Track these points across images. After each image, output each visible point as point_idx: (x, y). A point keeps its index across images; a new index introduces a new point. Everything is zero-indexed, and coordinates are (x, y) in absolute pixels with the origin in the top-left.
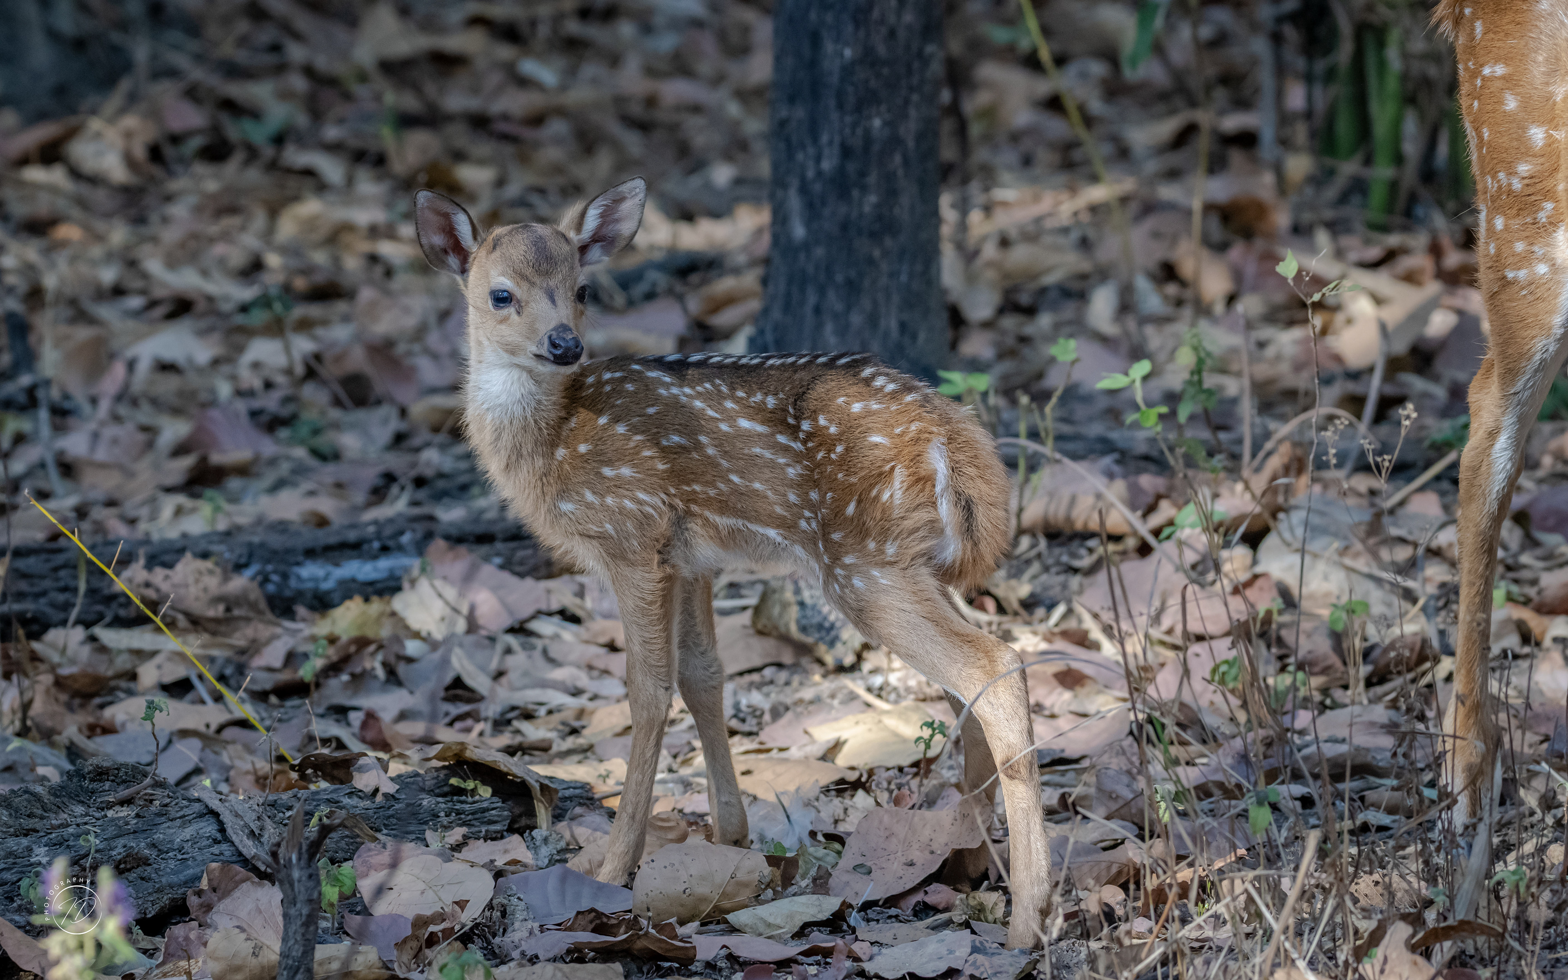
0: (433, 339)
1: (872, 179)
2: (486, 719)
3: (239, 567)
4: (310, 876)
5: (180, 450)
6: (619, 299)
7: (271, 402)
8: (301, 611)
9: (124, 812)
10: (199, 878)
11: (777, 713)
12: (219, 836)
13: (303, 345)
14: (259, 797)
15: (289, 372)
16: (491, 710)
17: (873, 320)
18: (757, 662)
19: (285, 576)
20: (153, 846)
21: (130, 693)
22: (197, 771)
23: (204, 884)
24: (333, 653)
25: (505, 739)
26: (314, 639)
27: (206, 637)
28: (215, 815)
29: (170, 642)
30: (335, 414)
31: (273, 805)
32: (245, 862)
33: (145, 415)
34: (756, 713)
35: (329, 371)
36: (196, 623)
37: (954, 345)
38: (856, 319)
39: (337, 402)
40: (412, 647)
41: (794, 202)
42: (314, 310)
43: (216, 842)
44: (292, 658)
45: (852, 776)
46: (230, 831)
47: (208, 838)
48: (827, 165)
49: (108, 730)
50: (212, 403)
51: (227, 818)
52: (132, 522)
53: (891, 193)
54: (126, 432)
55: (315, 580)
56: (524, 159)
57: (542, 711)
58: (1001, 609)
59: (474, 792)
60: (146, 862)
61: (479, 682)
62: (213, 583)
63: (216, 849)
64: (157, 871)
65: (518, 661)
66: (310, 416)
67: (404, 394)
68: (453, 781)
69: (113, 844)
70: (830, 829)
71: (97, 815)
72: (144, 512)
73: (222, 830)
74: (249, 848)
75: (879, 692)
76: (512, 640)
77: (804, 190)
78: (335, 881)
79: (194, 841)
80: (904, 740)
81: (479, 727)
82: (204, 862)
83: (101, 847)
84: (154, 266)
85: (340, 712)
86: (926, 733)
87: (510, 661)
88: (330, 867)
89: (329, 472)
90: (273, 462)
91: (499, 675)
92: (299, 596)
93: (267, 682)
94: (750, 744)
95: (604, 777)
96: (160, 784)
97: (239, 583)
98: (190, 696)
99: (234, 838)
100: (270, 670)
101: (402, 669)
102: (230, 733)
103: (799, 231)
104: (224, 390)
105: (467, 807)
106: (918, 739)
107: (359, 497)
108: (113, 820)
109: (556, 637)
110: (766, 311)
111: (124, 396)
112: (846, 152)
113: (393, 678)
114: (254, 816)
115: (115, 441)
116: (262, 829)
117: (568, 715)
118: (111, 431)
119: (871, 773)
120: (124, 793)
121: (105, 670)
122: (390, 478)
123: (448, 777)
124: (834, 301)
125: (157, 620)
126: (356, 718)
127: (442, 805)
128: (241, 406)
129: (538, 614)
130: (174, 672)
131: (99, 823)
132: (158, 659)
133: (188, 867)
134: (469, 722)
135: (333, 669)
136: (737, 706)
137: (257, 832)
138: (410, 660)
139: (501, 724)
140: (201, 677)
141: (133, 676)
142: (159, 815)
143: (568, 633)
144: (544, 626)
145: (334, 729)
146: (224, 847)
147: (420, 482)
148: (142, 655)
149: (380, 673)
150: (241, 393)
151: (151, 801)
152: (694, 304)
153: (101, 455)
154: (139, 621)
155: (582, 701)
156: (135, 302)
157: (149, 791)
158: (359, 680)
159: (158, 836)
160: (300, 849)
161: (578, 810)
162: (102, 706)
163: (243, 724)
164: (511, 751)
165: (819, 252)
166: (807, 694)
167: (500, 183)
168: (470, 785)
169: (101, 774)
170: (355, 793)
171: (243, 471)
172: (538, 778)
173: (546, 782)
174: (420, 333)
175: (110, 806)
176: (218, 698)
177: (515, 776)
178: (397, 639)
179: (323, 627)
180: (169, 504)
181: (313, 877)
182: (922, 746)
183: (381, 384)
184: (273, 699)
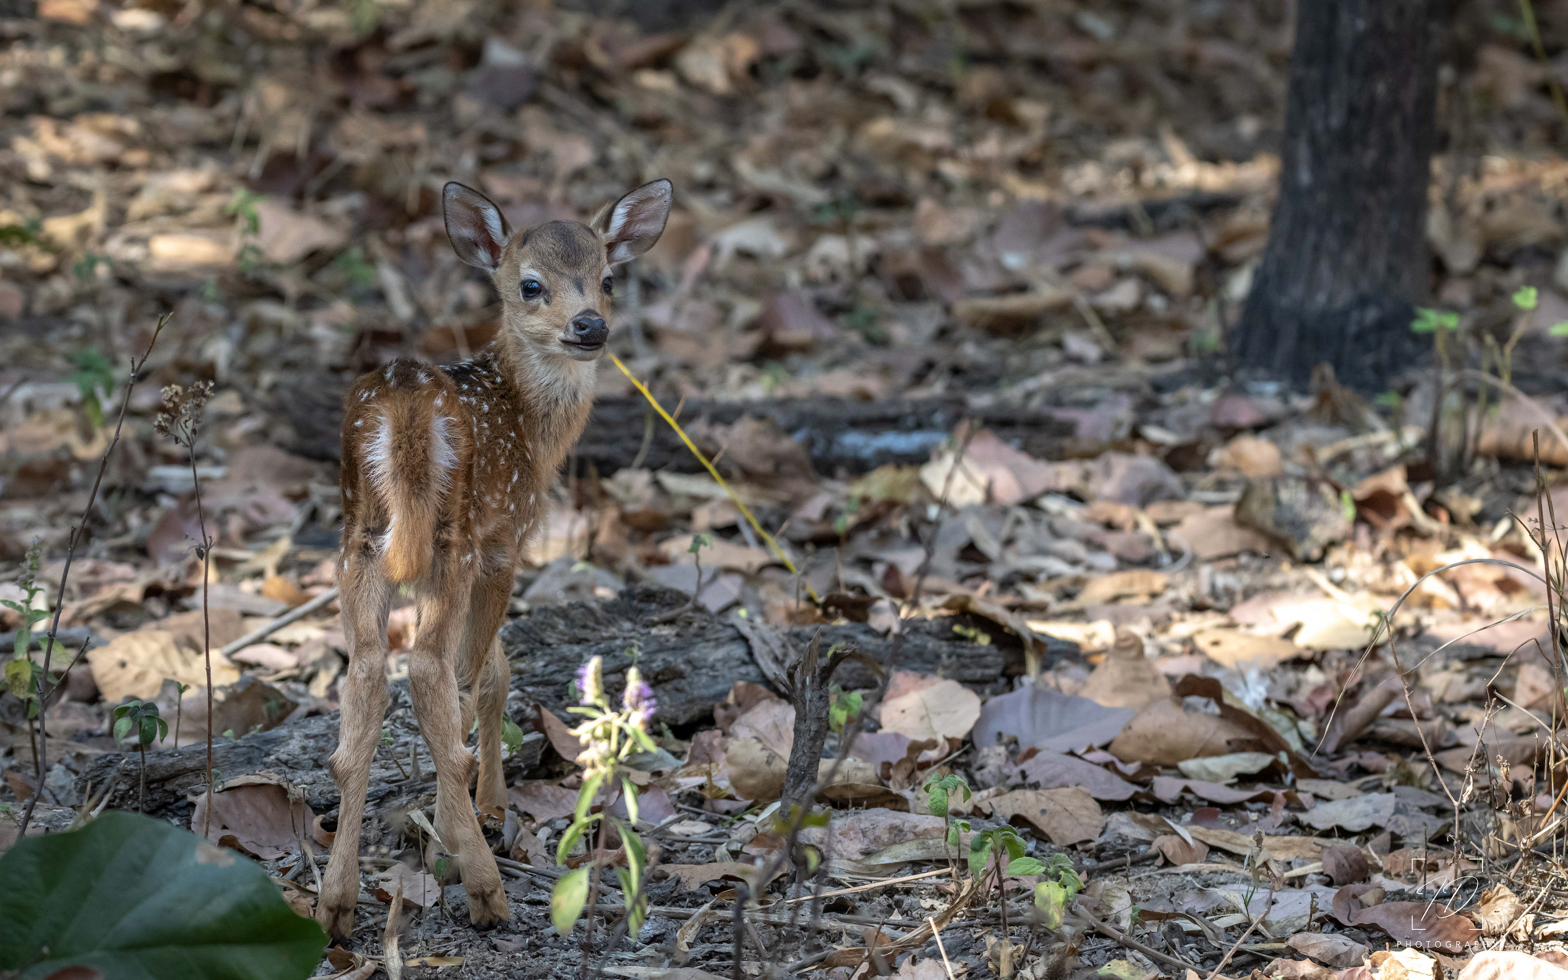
0: (981, 249)
1: (1374, 136)
2: (992, 579)
3: (790, 430)
4: (821, 697)
5: (751, 326)
6: (1145, 226)
7: (834, 293)
8: (841, 472)
9: (666, 631)
10: (725, 693)
11: (1248, 594)
12: (747, 658)
13: (866, 245)
14: (786, 627)
15: (851, 266)
16: (998, 572)
17: (1364, 260)
18: (1234, 548)
19: (830, 442)
20: (689, 662)
21: (685, 531)
22: (737, 604)
23: (731, 699)
24: (865, 512)
25: (1009, 598)
26: (848, 498)
27: (755, 489)
28: (744, 639)
29: (722, 491)
30: (888, 307)
31: (797, 635)
32: (768, 683)
33: (723, 294)
34: (1229, 593)
35: (890, 269)
36: (749, 476)
37: (1435, 290)
38: (1349, 258)
39: (891, 297)
40: (933, 512)
41: (1303, 152)
42: (880, 216)
43: (744, 663)
44: (829, 514)
45: (1307, 655)
46: (757, 655)
47: (738, 659)
48: (1335, 121)
49: (662, 561)
50: (781, 287)
51: (755, 642)
52: (702, 385)
53: (1388, 150)
54: (705, 308)
55: (856, 448)
56: (1076, 100)
57: (1042, 577)
58: (1453, 520)
59: (974, 639)
60: (680, 675)
61: (991, 547)
62: (766, 443)
63: (743, 670)
64: (690, 684)
65: (1027, 531)
66: (866, 307)
67: (950, 293)
68: (957, 628)
69: (654, 657)
70: (1283, 698)
71: (643, 631)
72: (712, 378)
73: (750, 653)
74: (771, 669)
75: (1339, 584)
76: (1023, 514)
77: (1313, 142)
78: (844, 705)
79: (725, 661)
80: (1354, 627)
81: (986, 586)
82: (733, 680)
83: (643, 659)
84: (744, 166)
85: (866, 564)
86: (1374, 621)
87: (1020, 531)
88: (841, 693)
89: (878, 357)
90: (831, 344)
91: (1009, 542)
92: (841, 461)
93: (803, 531)
94: (1221, 620)
95: (1091, 637)
96: (700, 609)
97: (789, 444)
98: (737, 538)
99: (761, 662)
100: (809, 522)
101: (925, 531)
102: (769, 574)
103: (1305, 177)
104: (794, 278)
105: (966, 652)
106: (1367, 627)
107: (902, 379)
108: (656, 637)
109: (1061, 514)
110: (1270, 247)
111: (708, 278)
112: (1352, 112)
113: (915, 537)
114: (779, 643)
115: (693, 315)
116: (785, 655)
117: (1064, 582)
118: (691, 306)
119: (1324, 653)
120: (668, 614)
121: (665, 510)
122: (930, 366)
123: (952, 625)
124: (1331, 241)
125: (710, 467)
126: (879, 569)
127: (944, 648)
128: (807, 294)
129: (1049, 492)
130: (725, 517)
131: (644, 638)
132: (713, 505)
133: (718, 683)
134: (977, 581)
135: (864, 525)
136: (1213, 586)
137: (780, 657)
138: (929, 523)
139: (1006, 584)
140: (749, 523)
141: (688, 517)
142: (697, 635)
143: (1073, 513)
144: (1053, 504)
145: (859, 577)
146: (751, 669)
147: (956, 371)
148: (699, 500)
149: (905, 532)
150: (810, 282)
151: (690, 624)
152: (1211, 237)
153: (682, 324)
154: (696, 470)
155: (1079, 571)
156: (722, 197)
157: (690, 614)
158: (886, 537)
159: (694, 654)
160: (814, 673)
161: (1064, 663)
162: (660, 541)
163: (781, 567)
164: (1012, 608)
165: (1322, 197)
166: (1276, 580)
167: (1053, 118)
168: (971, 633)
169: (649, 596)
170: (870, 632)
171: (805, 349)
172: (1031, 632)
173: (1038, 637)
174: (969, 243)
175: (654, 624)
176: (761, 542)
177: (1010, 629)
178: (922, 505)
179: (858, 489)
180: (736, 373)
181: (824, 699)
182: (1369, 633)
183: (931, 282)
184: (810, 548)
